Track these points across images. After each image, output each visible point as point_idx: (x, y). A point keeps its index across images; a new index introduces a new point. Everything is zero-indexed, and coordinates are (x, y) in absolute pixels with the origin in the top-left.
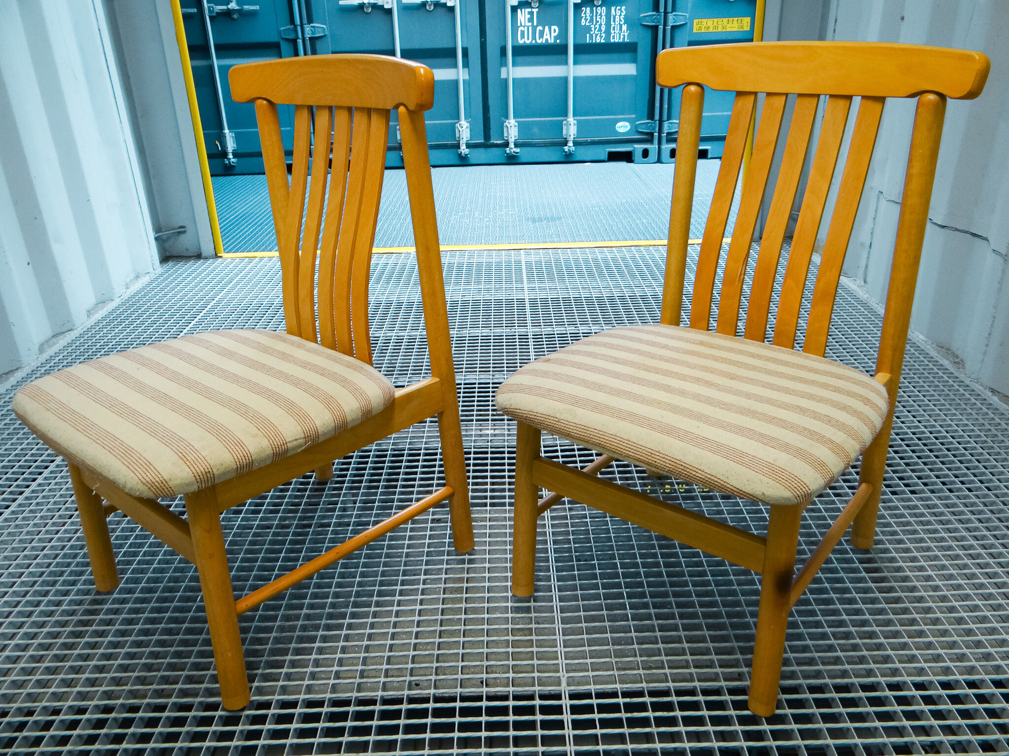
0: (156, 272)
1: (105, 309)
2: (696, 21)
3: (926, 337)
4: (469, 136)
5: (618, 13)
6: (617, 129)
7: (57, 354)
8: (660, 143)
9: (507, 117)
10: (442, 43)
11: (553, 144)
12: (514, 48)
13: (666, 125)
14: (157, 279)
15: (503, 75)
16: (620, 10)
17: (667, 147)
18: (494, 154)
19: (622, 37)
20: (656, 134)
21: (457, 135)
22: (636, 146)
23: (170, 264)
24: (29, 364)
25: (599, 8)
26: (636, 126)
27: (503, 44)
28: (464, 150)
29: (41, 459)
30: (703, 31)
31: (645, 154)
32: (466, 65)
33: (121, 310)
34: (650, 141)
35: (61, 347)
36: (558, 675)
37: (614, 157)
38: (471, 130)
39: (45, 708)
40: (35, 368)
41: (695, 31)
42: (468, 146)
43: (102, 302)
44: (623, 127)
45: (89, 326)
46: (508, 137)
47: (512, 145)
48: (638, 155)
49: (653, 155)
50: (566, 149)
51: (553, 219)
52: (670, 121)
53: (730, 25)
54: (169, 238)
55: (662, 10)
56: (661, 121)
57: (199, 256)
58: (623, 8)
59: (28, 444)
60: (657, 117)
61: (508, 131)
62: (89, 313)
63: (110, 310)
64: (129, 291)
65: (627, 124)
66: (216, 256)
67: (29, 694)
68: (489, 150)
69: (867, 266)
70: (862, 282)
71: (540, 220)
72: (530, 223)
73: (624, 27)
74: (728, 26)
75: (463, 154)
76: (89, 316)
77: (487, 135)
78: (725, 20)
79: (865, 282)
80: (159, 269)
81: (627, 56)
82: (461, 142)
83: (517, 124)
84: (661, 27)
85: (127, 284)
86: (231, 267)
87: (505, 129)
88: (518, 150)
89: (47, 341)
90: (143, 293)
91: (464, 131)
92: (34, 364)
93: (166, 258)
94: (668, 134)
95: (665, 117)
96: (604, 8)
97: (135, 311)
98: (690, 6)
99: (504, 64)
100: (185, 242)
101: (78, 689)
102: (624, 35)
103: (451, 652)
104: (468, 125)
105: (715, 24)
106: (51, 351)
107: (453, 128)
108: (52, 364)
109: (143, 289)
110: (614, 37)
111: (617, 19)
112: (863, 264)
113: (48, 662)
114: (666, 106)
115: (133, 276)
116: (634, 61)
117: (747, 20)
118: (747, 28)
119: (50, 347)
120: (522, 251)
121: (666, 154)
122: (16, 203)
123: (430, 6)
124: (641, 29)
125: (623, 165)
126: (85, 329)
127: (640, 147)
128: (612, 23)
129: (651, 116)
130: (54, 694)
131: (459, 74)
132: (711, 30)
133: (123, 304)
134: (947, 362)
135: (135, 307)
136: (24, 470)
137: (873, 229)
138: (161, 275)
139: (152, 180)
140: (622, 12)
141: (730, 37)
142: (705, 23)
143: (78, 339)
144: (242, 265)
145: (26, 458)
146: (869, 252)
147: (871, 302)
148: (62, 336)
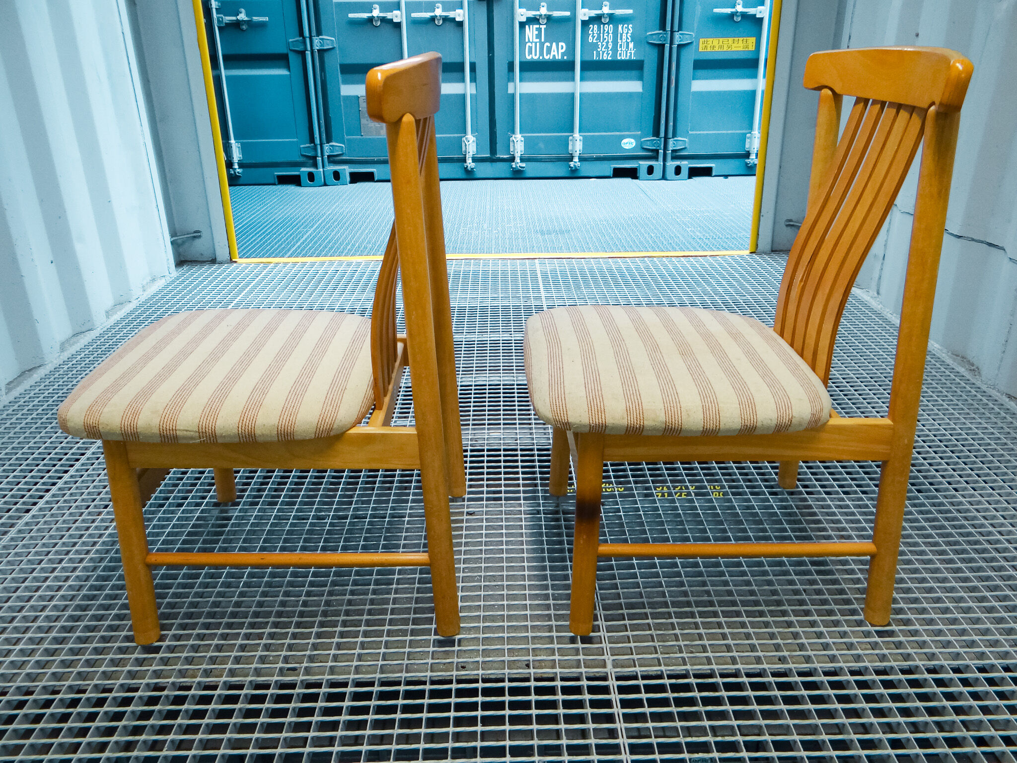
0: (171, 276)
1: (123, 311)
2: (701, 40)
3: (941, 346)
4: (475, 150)
5: (625, 31)
6: (622, 145)
7: (78, 353)
8: (665, 160)
9: (513, 132)
10: (449, 57)
11: (559, 160)
12: (521, 63)
13: (671, 142)
14: (173, 282)
15: (511, 90)
16: (627, 28)
17: (672, 164)
18: (500, 168)
19: (628, 54)
20: (661, 151)
21: (464, 149)
22: (641, 162)
23: (185, 268)
24: (51, 362)
25: (606, 26)
26: (642, 143)
27: (511, 60)
28: (470, 164)
29: (71, 452)
30: (709, 50)
31: (650, 170)
32: (473, 79)
33: (140, 311)
34: (656, 158)
35: (83, 346)
36: (603, 657)
37: (619, 173)
38: (477, 145)
39: (96, 686)
40: (58, 366)
41: (700, 50)
42: (475, 160)
43: (119, 304)
44: (629, 144)
45: (109, 327)
46: (514, 151)
47: (518, 160)
48: (643, 172)
49: (658, 172)
50: (572, 164)
51: (562, 232)
52: (675, 139)
53: (736, 45)
54: (183, 243)
55: (668, 28)
56: (666, 138)
57: (213, 261)
58: (630, 26)
59: (57, 438)
60: (662, 134)
61: (514, 146)
62: (108, 314)
63: (129, 312)
64: (146, 294)
65: (632, 140)
66: (231, 261)
67: (79, 673)
68: (494, 164)
69: (880, 278)
70: (876, 294)
71: (549, 233)
72: (539, 235)
73: (631, 45)
74: (734, 45)
75: (469, 168)
76: (108, 317)
77: (493, 149)
78: (731, 40)
79: (878, 293)
80: (175, 273)
81: (634, 73)
82: (467, 156)
83: (523, 139)
84: (667, 46)
85: (143, 287)
86: (246, 271)
87: (511, 144)
88: (523, 165)
89: (68, 340)
90: (160, 296)
91: (471, 145)
92: (56, 362)
93: (181, 262)
94: (673, 151)
95: (670, 134)
96: (611, 26)
97: (154, 312)
98: (696, 25)
99: (511, 79)
100: (199, 247)
101: (128, 668)
102: (631, 53)
103: (496, 635)
104: (475, 139)
105: (721, 43)
106: (73, 350)
107: (459, 142)
108: (74, 362)
109: (161, 291)
110: (620, 55)
111: (624, 37)
112: (876, 275)
113: (96, 643)
114: (671, 124)
115: (149, 278)
116: (641, 78)
117: (752, 40)
118: (752, 48)
119: (71, 345)
120: (536, 261)
121: (670, 171)
122: (41, 201)
123: (439, 20)
124: (648, 48)
125: (628, 181)
126: (105, 329)
127: (644, 164)
128: (619, 41)
129: (656, 133)
130: (104, 672)
131: (467, 88)
132: (716, 49)
133: (141, 306)
134: (963, 370)
135: (153, 309)
136: (55, 462)
137: (886, 241)
138: (177, 278)
139: (169, 184)
140: (628, 29)
141: (735, 57)
142: (710, 42)
143: (98, 338)
144: (257, 270)
145: (56, 450)
146: (882, 264)
147: (885, 313)
148: (82, 336)
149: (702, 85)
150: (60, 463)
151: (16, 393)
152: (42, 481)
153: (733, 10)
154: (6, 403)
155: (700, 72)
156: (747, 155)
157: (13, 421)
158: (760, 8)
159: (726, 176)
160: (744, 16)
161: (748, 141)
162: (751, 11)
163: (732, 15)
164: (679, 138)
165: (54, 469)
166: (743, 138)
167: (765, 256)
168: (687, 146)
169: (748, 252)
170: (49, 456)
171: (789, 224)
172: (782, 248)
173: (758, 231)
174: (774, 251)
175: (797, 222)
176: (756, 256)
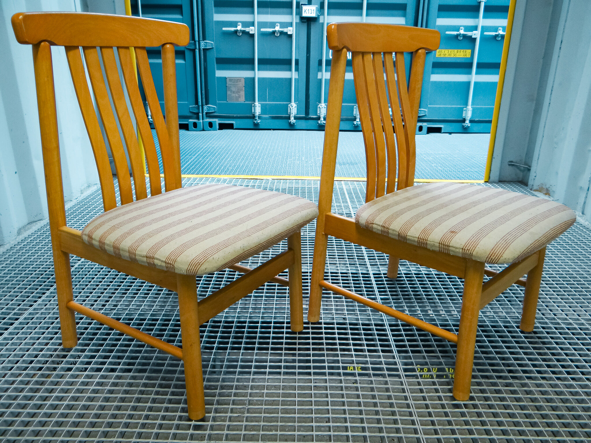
1: (66, 207)
2: (438, 50)
4: (296, 112)
7: (30, 236)
9: (320, 102)
10: (283, 56)
11: (347, 120)
12: (327, 61)
15: (319, 77)
18: (311, 124)
21: (289, 111)
24: (9, 243)
27: (320, 58)
28: (292, 120)
30: (442, 56)
32: (297, 69)
33: (77, 208)
35: (33, 232)
38: (297, 109)
40: (13, 246)
41: (437, 56)
42: (295, 118)
46: (320, 114)
47: (322, 119)
50: (355, 123)
51: (352, 164)
52: (420, 109)
53: (459, 54)
61: (320, 110)
63: (69, 208)
64: (83, 195)
68: (307, 121)
69: (585, 203)
70: (581, 214)
71: (344, 164)
74: (457, 54)
75: (292, 123)
77: (307, 112)
78: (456, 50)
79: (583, 213)
82: (291, 116)
83: (325, 106)
85: (81, 191)
87: (318, 109)
88: (325, 122)
89: (24, 227)
90: (92, 197)
91: (294, 109)
92: (13, 243)
94: (418, 117)
97: (86, 209)
99: (320, 70)
104: (296, 105)
105: (450, 53)
106: (25, 234)
107: (287, 106)
108: (25, 243)
109: (93, 194)
112: (581, 200)
115: (86, 185)
117: (469, 52)
118: (469, 56)
119: (25, 231)
120: (342, 182)
122: (11, 130)
123: (277, 33)
131: (293, 75)
132: (447, 56)
133: (78, 204)
135: (86, 206)
141: (458, 61)
142: (443, 52)
143: (45, 226)
148: (34, 224)
149: (437, 78)
153: (458, 33)
155: (436, 70)
156: (464, 121)
158: (475, 32)
159: (450, 133)
160: (464, 36)
161: (464, 112)
162: (469, 34)
163: (457, 36)
164: (422, 109)
166: (461, 110)
167: (495, 184)
168: (427, 114)
169: (483, 181)
171: (511, 164)
172: (507, 180)
173: (491, 168)
174: (501, 181)
175: (516, 163)
176: (489, 184)
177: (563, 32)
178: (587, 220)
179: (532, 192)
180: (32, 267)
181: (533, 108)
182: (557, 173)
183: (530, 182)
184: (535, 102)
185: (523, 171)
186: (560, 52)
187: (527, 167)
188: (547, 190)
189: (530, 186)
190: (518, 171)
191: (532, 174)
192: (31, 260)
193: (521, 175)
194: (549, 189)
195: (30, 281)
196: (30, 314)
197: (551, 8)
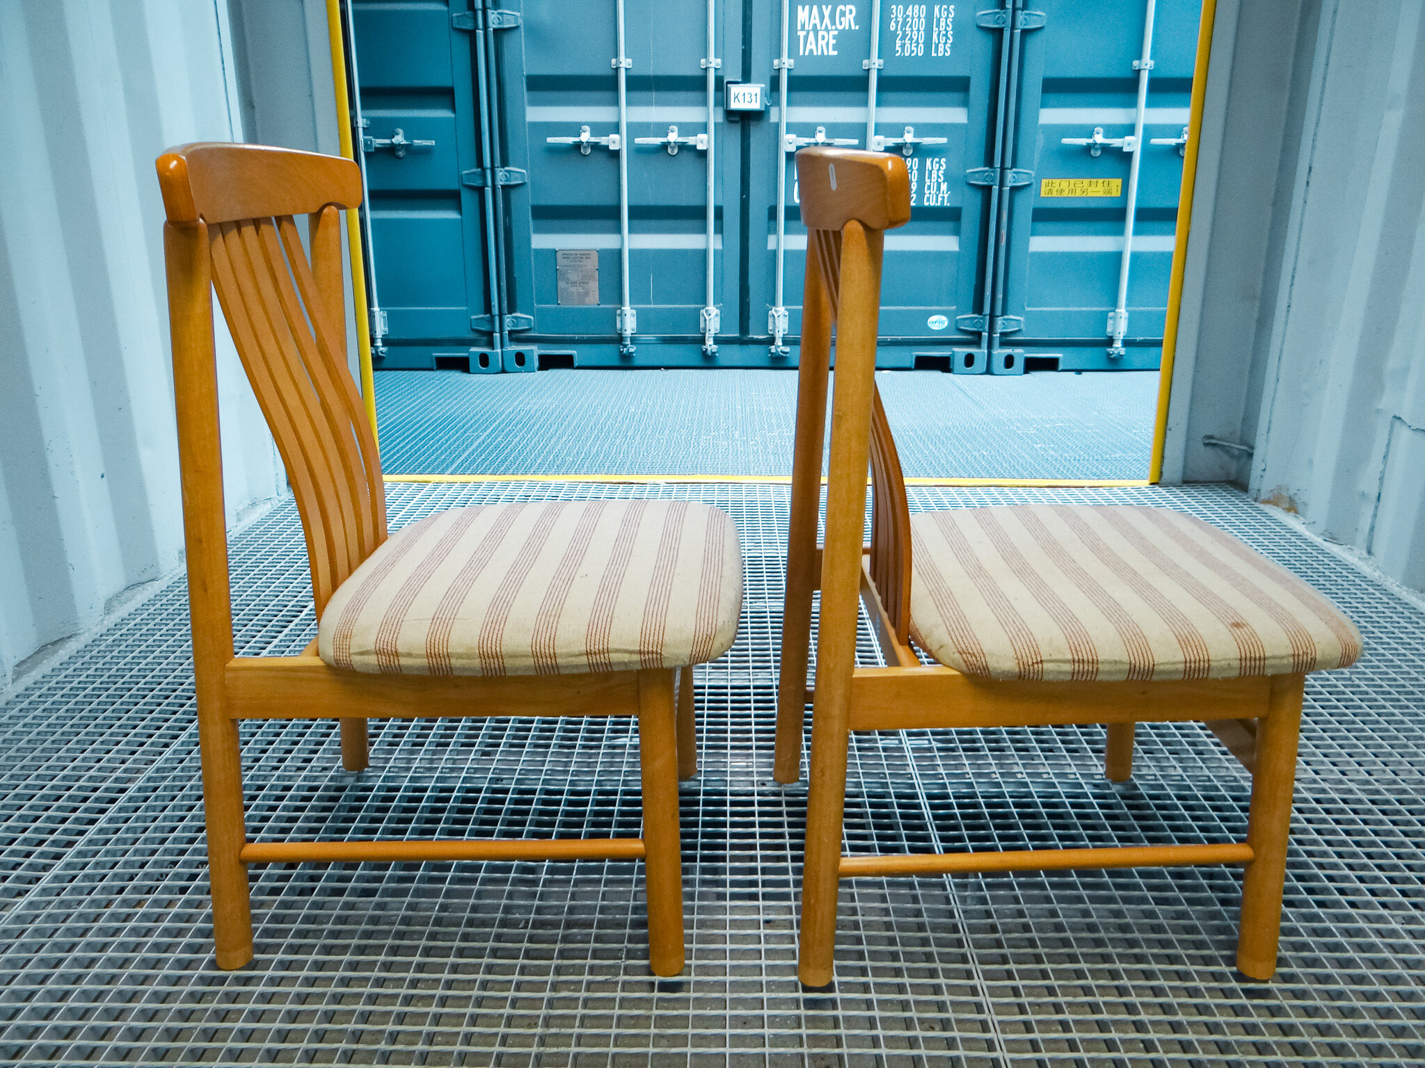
0: (280, 498)
2: (1044, 181)
4: (718, 327)
5: (936, 167)
6: (930, 325)
7: (132, 616)
8: (990, 346)
9: (774, 303)
10: (686, 198)
12: (787, 208)
13: (999, 322)
14: (282, 507)
15: (771, 245)
16: (939, 162)
17: (1000, 353)
18: (754, 353)
19: (940, 199)
20: (985, 334)
21: (702, 325)
22: (956, 349)
24: (90, 630)
25: (909, 159)
26: (957, 321)
27: (772, 204)
28: (710, 346)
29: (104, 785)
30: (1054, 194)
31: (969, 360)
32: (719, 229)
33: (232, 551)
34: (977, 343)
35: (139, 606)
37: (923, 364)
38: (721, 319)
40: (98, 637)
41: (1043, 195)
42: (717, 341)
44: (938, 323)
46: (774, 330)
47: (779, 342)
48: (959, 362)
49: (980, 363)
52: (1006, 317)
53: (1093, 188)
55: (997, 164)
56: (992, 316)
58: (943, 160)
59: (84, 760)
60: (987, 310)
61: (774, 323)
62: (182, 555)
64: (241, 525)
65: (944, 318)
68: (745, 347)
69: (1372, 529)
70: (1365, 554)
73: (944, 187)
74: (1090, 189)
75: (709, 353)
76: (181, 560)
77: (744, 327)
78: (1086, 181)
79: (1369, 552)
80: (285, 494)
81: (949, 225)
82: (707, 335)
83: (787, 313)
84: (996, 188)
85: (238, 514)
86: (392, 494)
87: (770, 320)
88: (787, 349)
89: (118, 596)
90: (262, 528)
91: (713, 320)
92: (98, 630)
94: (1003, 334)
95: (999, 311)
96: (916, 159)
97: (252, 554)
98: (1036, 159)
99: (773, 230)
102: (943, 198)
104: (719, 311)
105: (1072, 186)
106: (122, 611)
107: (696, 315)
108: (124, 631)
109: (263, 522)
110: (928, 200)
111: (934, 175)
112: (1365, 523)
114: (1000, 296)
115: (247, 502)
116: (957, 232)
117: (1117, 183)
118: (1116, 193)
119: (121, 603)
121: (999, 362)
122: (94, 385)
123: (673, 148)
124: (967, 190)
125: (936, 376)
126: (176, 579)
127: (961, 351)
128: (927, 180)
129: (978, 308)
131: (711, 242)
132: (1065, 194)
133: (233, 543)
135: (251, 549)
136: (76, 804)
137: (1383, 473)
138: (289, 503)
140: (941, 165)
141: (1093, 205)
142: (1057, 184)
143: (164, 593)
144: (408, 492)
145: (81, 783)
146: (1376, 507)
147: (1388, 584)
148: (140, 589)
149: (1044, 243)
150: (84, 805)
151: (27, 680)
152: (52, 837)
153: (1090, 141)
154: (11, 697)
155: (1041, 226)
156: (1110, 342)
157: (18, 728)
158: (1128, 138)
159: (1079, 371)
160: (1106, 149)
161: (1110, 322)
162: (1116, 142)
163: (1088, 148)
164: (1011, 317)
165: (74, 815)
166: (1103, 319)
167: (1174, 489)
168: (1022, 327)
169: (1146, 483)
170: (68, 793)
171: (1211, 442)
172: (1201, 478)
173: (1163, 452)
174: (1188, 481)
175: (1222, 440)
176: (1160, 489)
177: (1313, 148)
178: (1378, 567)
179: (1257, 504)
180: (144, 681)
181: (1256, 316)
182: (1311, 462)
183: (1254, 484)
184: (1257, 303)
185: (1238, 458)
186: (1307, 191)
187: (1245, 448)
188: (1291, 500)
189: (1253, 492)
190: (1226, 458)
191: (1257, 464)
192: (141, 666)
193: (1233, 467)
194: (1296, 498)
195: (143, 711)
196: (149, 779)
197: (1287, 95)
